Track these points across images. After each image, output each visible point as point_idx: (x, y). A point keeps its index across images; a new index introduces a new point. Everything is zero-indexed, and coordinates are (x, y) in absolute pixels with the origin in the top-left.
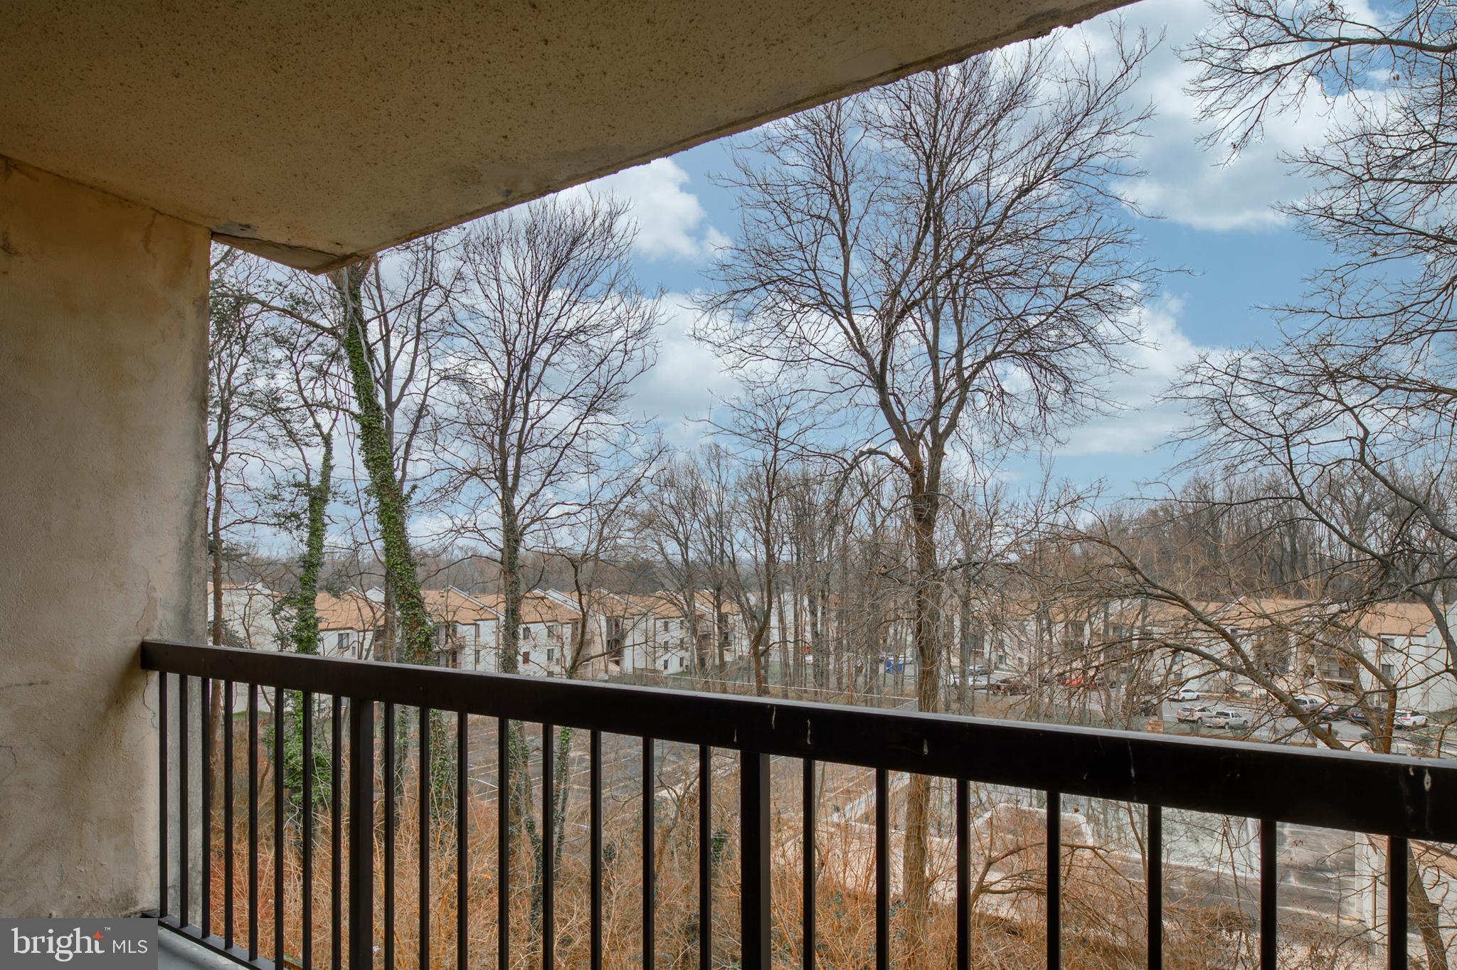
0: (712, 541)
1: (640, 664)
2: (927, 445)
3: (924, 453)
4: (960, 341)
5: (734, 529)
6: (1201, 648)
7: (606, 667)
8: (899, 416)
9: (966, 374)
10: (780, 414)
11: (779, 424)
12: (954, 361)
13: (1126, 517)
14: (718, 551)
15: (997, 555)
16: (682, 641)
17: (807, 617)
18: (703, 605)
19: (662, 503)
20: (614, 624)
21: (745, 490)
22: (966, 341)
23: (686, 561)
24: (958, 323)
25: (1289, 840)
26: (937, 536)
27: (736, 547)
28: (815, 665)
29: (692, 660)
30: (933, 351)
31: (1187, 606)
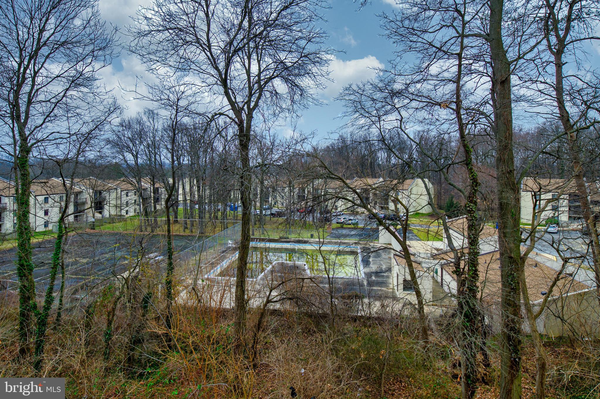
0: (150, 154)
1: (113, 212)
2: (245, 113)
3: (244, 117)
4: (260, 69)
5: (161, 150)
6: (348, 198)
7: (94, 215)
8: (234, 100)
9: (262, 83)
10: (179, 96)
11: (178, 100)
12: (257, 78)
13: (320, 148)
14: (153, 159)
15: (274, 161)
16: (135, 201)
17: (195, 188)
18: (146, 184)
19: (124, 136)
20: (98, 193)
21: (166, 132)
22: (262, 70)
23: (137, 163)
24: (259, 62)
25: (372, 263)
26: (251, 154)
27: (162, 157)
28: (199, 208)
29: (140, 210)
30: (248, 72)
31: (344, 182)
